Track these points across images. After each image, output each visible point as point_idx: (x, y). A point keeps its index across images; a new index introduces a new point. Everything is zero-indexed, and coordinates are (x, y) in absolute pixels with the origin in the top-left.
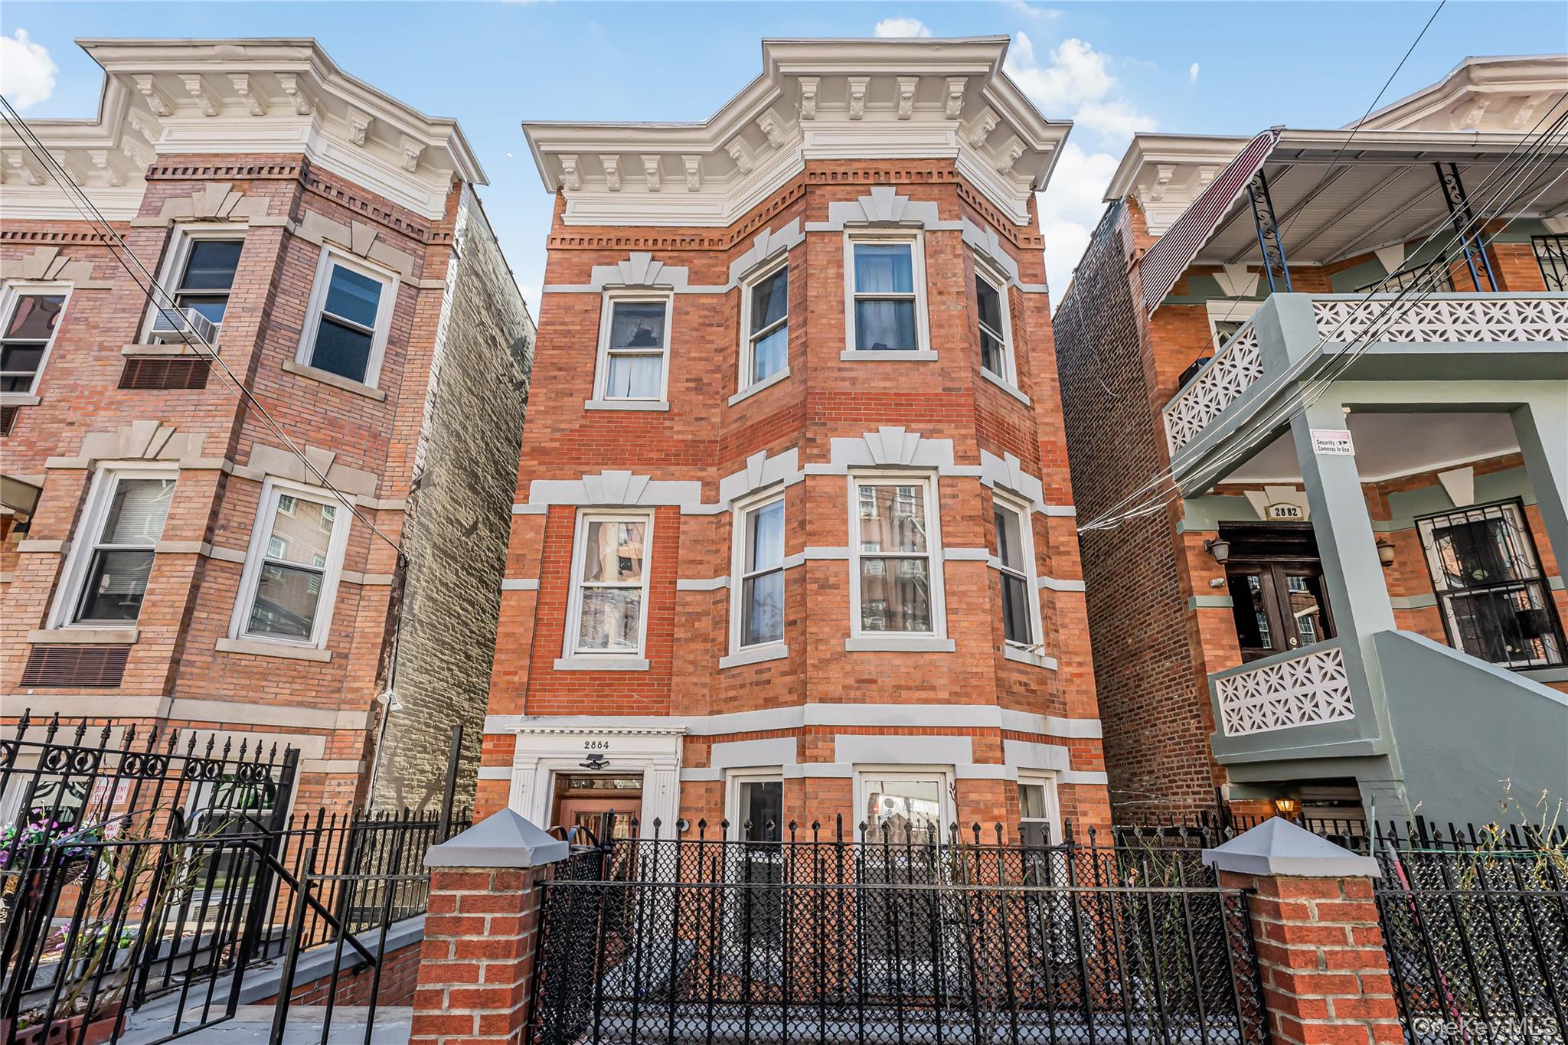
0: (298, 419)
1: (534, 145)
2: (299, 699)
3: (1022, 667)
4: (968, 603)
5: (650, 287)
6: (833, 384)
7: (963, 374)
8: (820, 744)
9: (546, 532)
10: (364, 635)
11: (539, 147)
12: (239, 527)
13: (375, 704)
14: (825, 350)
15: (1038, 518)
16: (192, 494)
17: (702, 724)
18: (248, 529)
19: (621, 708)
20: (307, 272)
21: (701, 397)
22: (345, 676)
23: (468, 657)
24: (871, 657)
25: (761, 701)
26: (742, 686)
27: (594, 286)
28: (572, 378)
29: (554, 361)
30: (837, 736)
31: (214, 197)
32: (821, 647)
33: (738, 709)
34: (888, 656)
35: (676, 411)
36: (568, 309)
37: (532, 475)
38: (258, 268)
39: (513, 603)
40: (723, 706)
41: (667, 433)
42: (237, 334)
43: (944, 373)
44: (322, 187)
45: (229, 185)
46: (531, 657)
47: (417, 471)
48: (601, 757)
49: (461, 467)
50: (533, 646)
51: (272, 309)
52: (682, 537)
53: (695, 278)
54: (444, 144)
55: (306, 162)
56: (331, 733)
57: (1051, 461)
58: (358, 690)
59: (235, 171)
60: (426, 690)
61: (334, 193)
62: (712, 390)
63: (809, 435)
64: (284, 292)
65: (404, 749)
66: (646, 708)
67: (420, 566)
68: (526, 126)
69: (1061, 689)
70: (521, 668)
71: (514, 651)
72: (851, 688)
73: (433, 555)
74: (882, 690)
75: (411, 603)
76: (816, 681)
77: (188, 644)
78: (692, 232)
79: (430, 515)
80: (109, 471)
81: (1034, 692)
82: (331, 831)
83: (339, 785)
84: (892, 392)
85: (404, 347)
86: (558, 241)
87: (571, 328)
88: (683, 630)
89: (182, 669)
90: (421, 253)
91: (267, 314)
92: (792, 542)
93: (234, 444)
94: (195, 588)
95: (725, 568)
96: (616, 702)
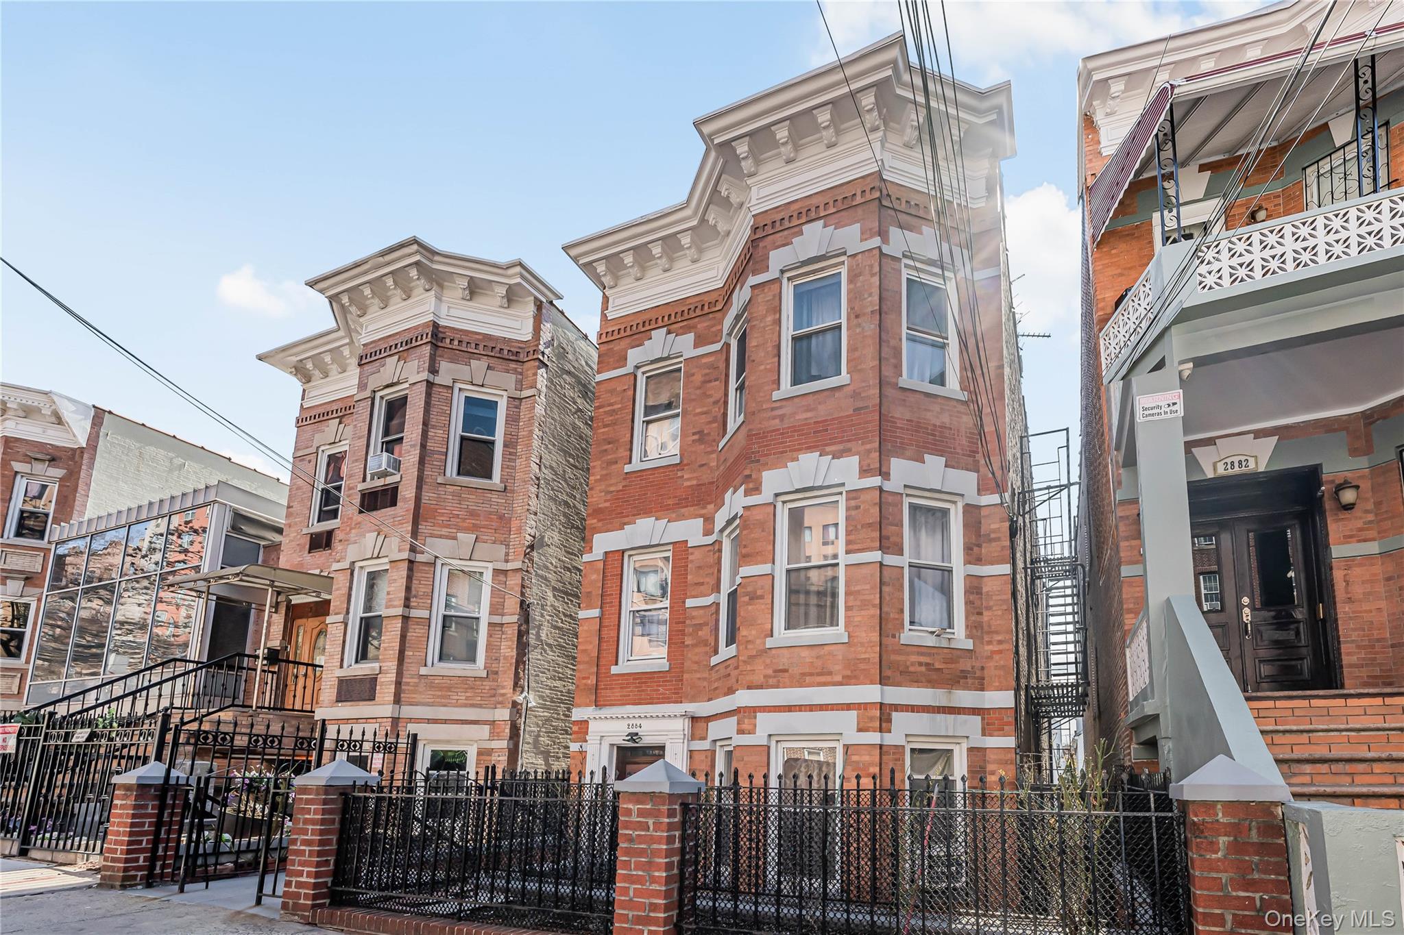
0: (451, 516)
1: (576, 260)
2: (471, 702)
3: (924, 650)
4: (861, 601)
5: (668, 358)
6: (765, 424)
9: (603, 573)
10: (505, 658)
11: (580, 262)
12: (424, 595)
13: (515, 704)
14: (761, 394)
15: (970, 509)
16: (396, 577)
17: (701, 707)
18: (429, 595)
19: (653, 699)
20: (446, 407)
21: (703, 446)
22: (495, 686)
24: (785, 651)
26: (720, 679)
27: (630, 368)
28: (618, 448)
29: (606, 436)
30: (758, 714)
31: (391, 368)
32: (750, 646)
33: (718, 696)
34: (797, 650)
35: (685, 461)
36: (612, 391)
37: (594, 530)
38: (414, 415)
39: (585, 628)
40: (713, 694)
41: (675, 482)
42: (408, 464)
43: (854, 394)
44: (448, 341)
45: (397, 357)
46: (597, 666)
47: (529, 538)
48: (637, 734)
50: (598, 657)
51: (426, 442)
52: (690, 566)
53: (698, 342)
54: (519, 280)
55: (435, 326)
56: (492, 723)
58: (503, 695)
59: (399, 345)
61: (457, 342)
62: (711, 438)
63: (750, 472)
64: (433, 427)
66: (668, 698)
67: (542, 605)
68: (565, 249)
69: (978, 665)
70: (592, 674)
71: (587, 663)
74: (792, 676)
75: (537, 632)
78: (697, 299)
79: (547, 567)
80: (362, 567)
81: (939, 670)
84: (812, 421)
85: (515, 447)
86: (605, 335)
87: (615, 405)
88: (689, 637)
89: (402, 687)
90: (520, 370)
91: (423, 446)
93: (414, 540)
94: (403, 637)
95: (717, 587)
96: (648, 695)
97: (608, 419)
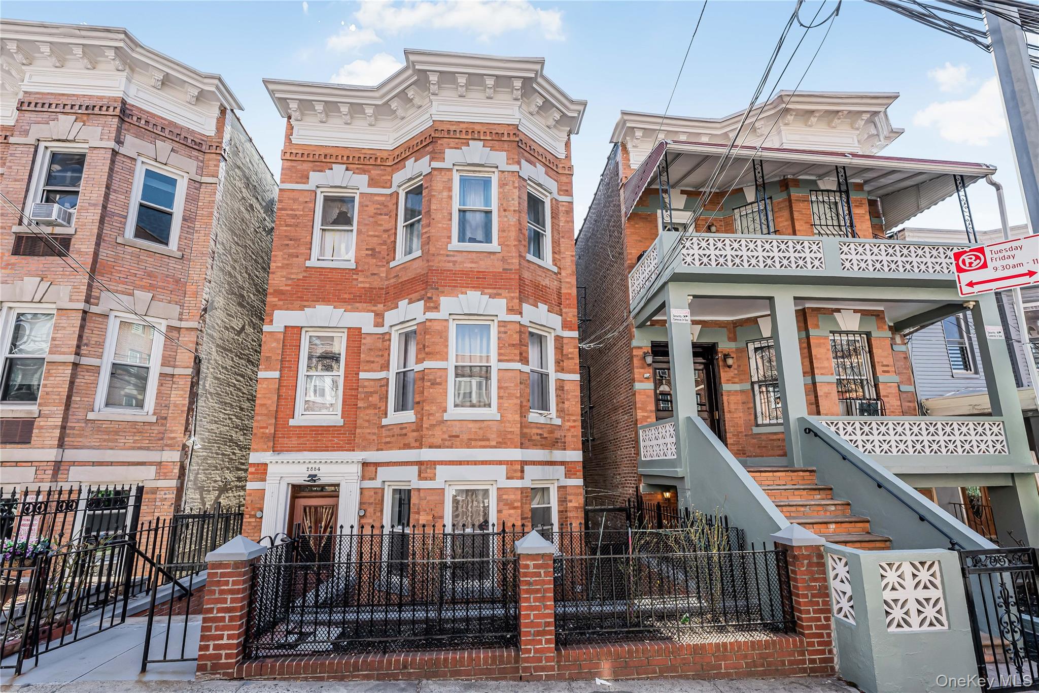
0: (128, 274)
1: (272, 93)
2: (139, 445)
3: (539, 425)
4: (508, 393)
5: (345, 187)
6: (443, 264)
7: (514, 261)
8: (428, 470)
9: (283, 342)
10: (176, 405)
11: (274, 94)
12: (96, 344)
13: (184, 446)
14: (439, 244)
15: (558, 339)
16: (65, 325)
17: (372, 456)
18: (101, 345)
19: (327, 447)
20: (129, 177)
21: (375, 261)
22: (166, 430)
23: (242, 409)
24: (457, 423)
25: (402, 445)
27: (311, 186)
28: (298, 246)
29: (288, 234)
30: (438, 466)
31: (64, 125)
32: (431, 418)
33: (391, 449)
34: (465, 422)
35: (360, 269)
36: (295, 200)
37: (275, 307)
38: (96, 177)
39: (264, 386)
40: (384, 446)
41: (355, 282)
42: (86, 221)
43: (504, 260)
44: (135, 118)
45: (74, 117)
46: (276, 418)
47: (204, 302)
48: (316, 476)
49: (233, 294)
50: (277, 411)
51: (107, 204)
52: (363, 347)
53: (372, 183)
54: (213, 89)
55: (124, 102)
56: (159, 464)
57: (567, 304)
58: (174, 438)
59: (77, 107)
60: (216, 433)
61: (143, 122)
62: (381, 256)
63: (429, 295)
64: (115, 191)
65: (203, 470)
66: (342, 447)
67: (209, 360)
68: (265, 82)
69: (563, 434)
70: (270, 424)
71: (266, 415)
72: (446, 440)
73: (217, 352)
74: (462, 441)
75: (204, 383)
76: (428, 436)
77: (70, 417)
79: (214, 328)
80: (10, 308)
81: (546, 438)
82: (163, 528)
83: (165, 494)
84: (476, 270)
85: (193, 222)
86: (288, 154)
87: (297, 213)
88: (362, 402)
89: (68, 431)
90: (201, 159)
91: (104, 207)
92: (419, 356)
93: (89, 293)
94: (72, 383)
95: (386, 367)
96: (325, 444)
97: (291, 221)
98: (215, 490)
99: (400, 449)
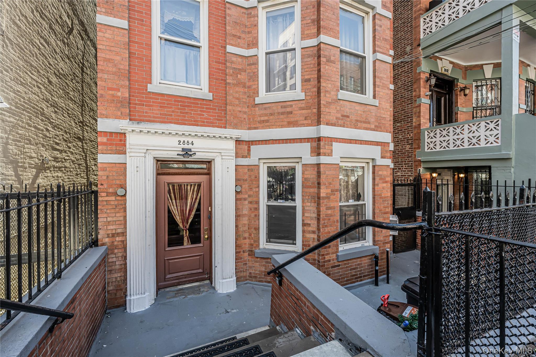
8: (327, 147)
19: (197, 121)
24: (347, 103)
25: (285, 123)
26: (271, 114)
30: (333, 143)
33: (269, 127)
34: (354, 104)
40: (258, 125)
48: (190, 150)
50: (129, 72)
52: (228, 17)
66: (212, 123)
70: (122, 87)
71: (114, 73)
72: (339, 119)
74: (351, 121)
76: (325, 113)
88: (231, 78)
92: (306, 32)
95: (255, 44)
96: (193, 117)
98: (32, 168)
99: (282, 126)
